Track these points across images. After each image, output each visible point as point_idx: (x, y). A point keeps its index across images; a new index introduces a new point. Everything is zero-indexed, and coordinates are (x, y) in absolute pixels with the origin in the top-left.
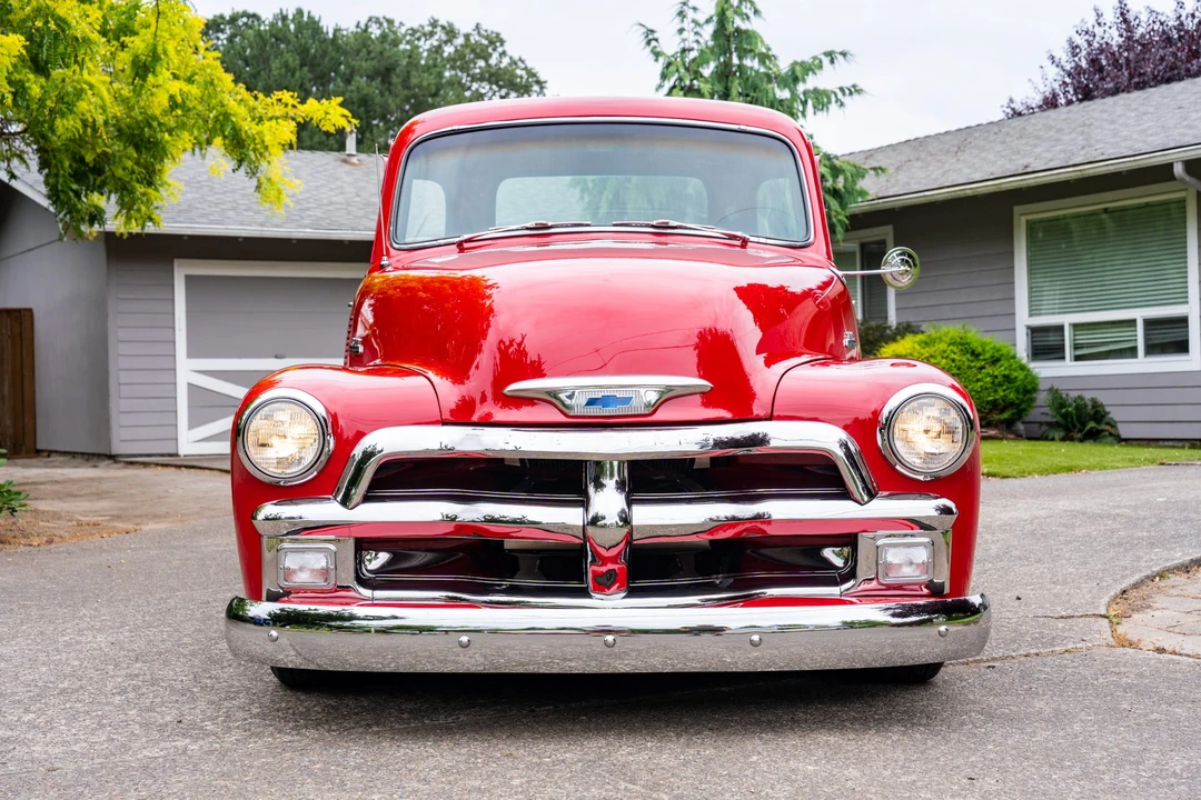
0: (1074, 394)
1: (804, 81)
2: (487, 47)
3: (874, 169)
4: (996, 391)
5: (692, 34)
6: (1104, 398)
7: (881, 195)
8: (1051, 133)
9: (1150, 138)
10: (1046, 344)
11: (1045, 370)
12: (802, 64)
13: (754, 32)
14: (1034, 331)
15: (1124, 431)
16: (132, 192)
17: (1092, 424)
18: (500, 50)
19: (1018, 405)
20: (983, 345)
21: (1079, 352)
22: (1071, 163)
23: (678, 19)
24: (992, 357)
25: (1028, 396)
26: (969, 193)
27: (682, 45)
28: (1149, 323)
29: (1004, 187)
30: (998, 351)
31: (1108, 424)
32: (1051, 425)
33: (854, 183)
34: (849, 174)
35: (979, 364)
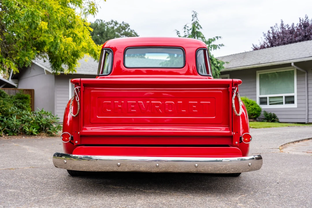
0: (269, 112)
1: (211, 43)
2: (125, 27)
3: (226, 62)
4: (252, 111)
5: (187, 32)
6: (276, 113)
7: (227, 68)
8: (264, 55)
9: (287, 57)
10: (263, 101)
11: (263, 107)
12: (211, 39)
13: (200, 32)
14: (261, 98)
15: (280, 120)
16: (71, 65)
17: (273, 119)
18: (128, 28)
19: (257, 114)
20: (250, 101)
21: (271, 103)
22: (269, 62)
23: (184, 29)
24: (252, 104)
25: (259, 112)
26: (247, 68)
27: (185, 35)
28: (286, 97)
29: (255, 67)
30: (253, 102)
31: (277, 119)
32: (264, 119)
33: (222, 65)
34: (221, 63)
35: (249, 105)
